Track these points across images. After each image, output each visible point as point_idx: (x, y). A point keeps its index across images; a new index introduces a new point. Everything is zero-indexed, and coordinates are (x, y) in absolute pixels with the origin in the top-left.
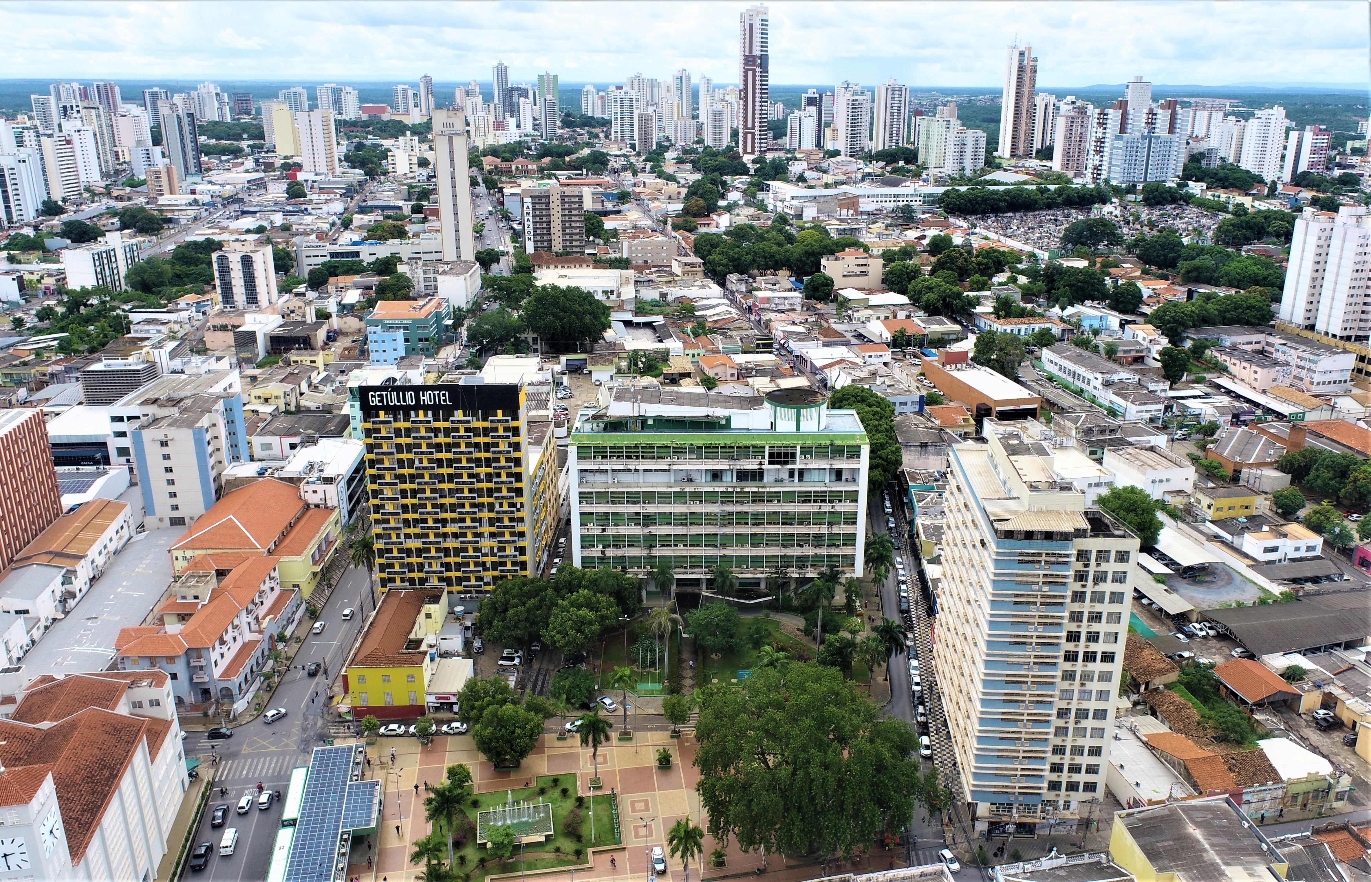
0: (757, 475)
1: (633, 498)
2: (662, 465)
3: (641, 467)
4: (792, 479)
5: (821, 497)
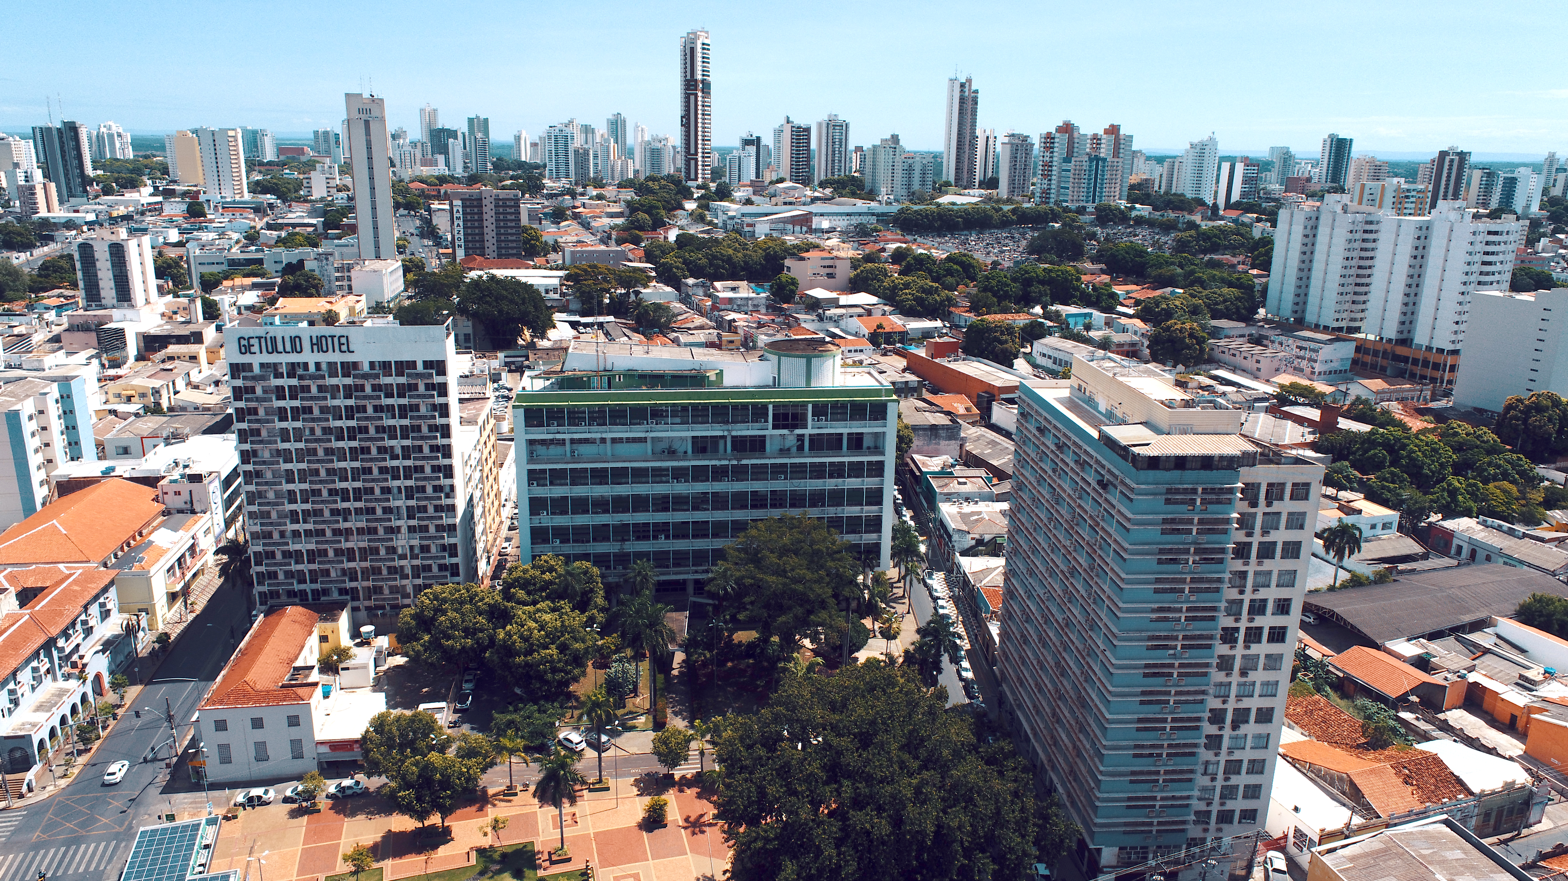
0: (757, 445)
1: (599, 476)
2: (637, 432)
3: (609, 436)
4: (800, 448)
5: (837, 471)
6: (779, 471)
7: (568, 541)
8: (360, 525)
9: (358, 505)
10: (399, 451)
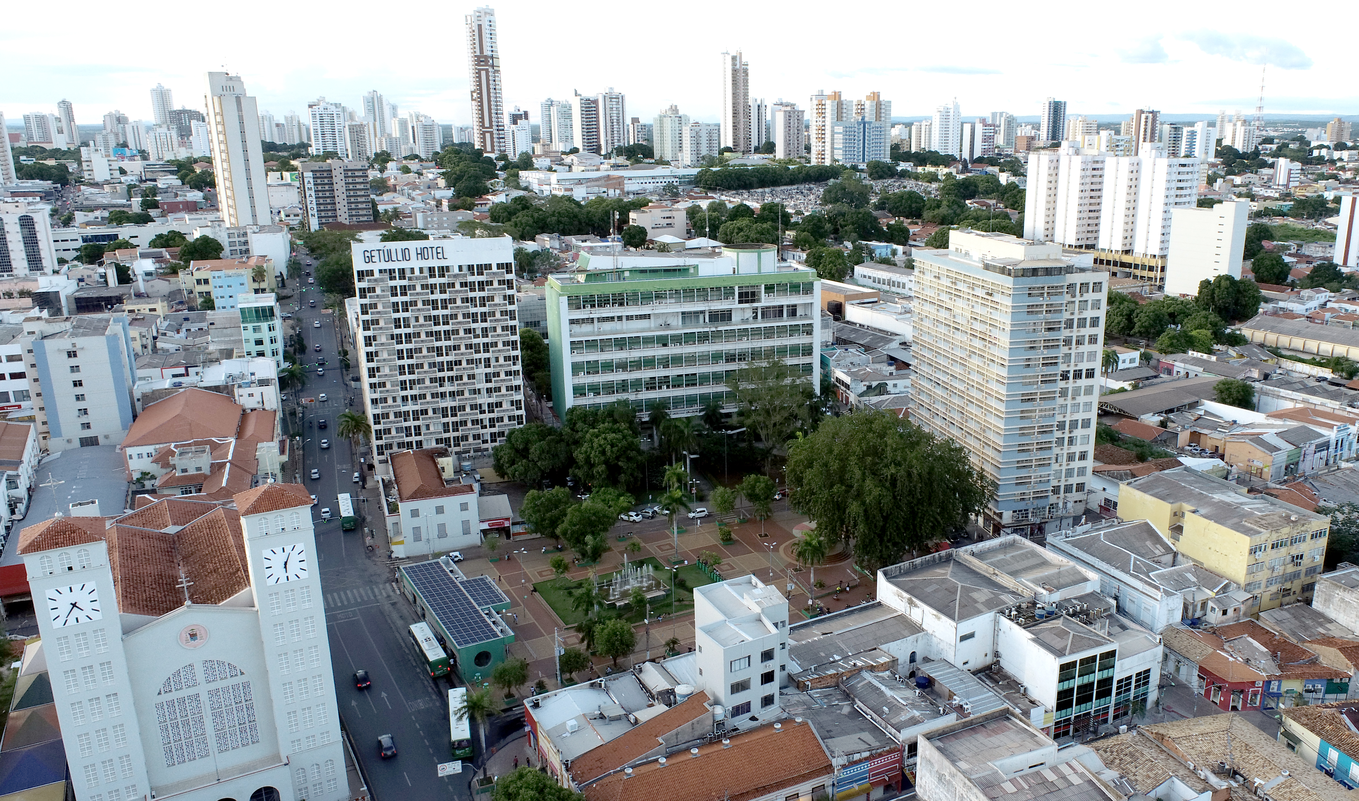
0: (726, 316)
1: (621, 344)
2: (645, 310)
3: (625, 314)
4: (755, 317)
5: (782, 330)
6: (744, 333)
7: (599, 394)
8: (452, 389)
9: (450, 374)
10: (479, 332)
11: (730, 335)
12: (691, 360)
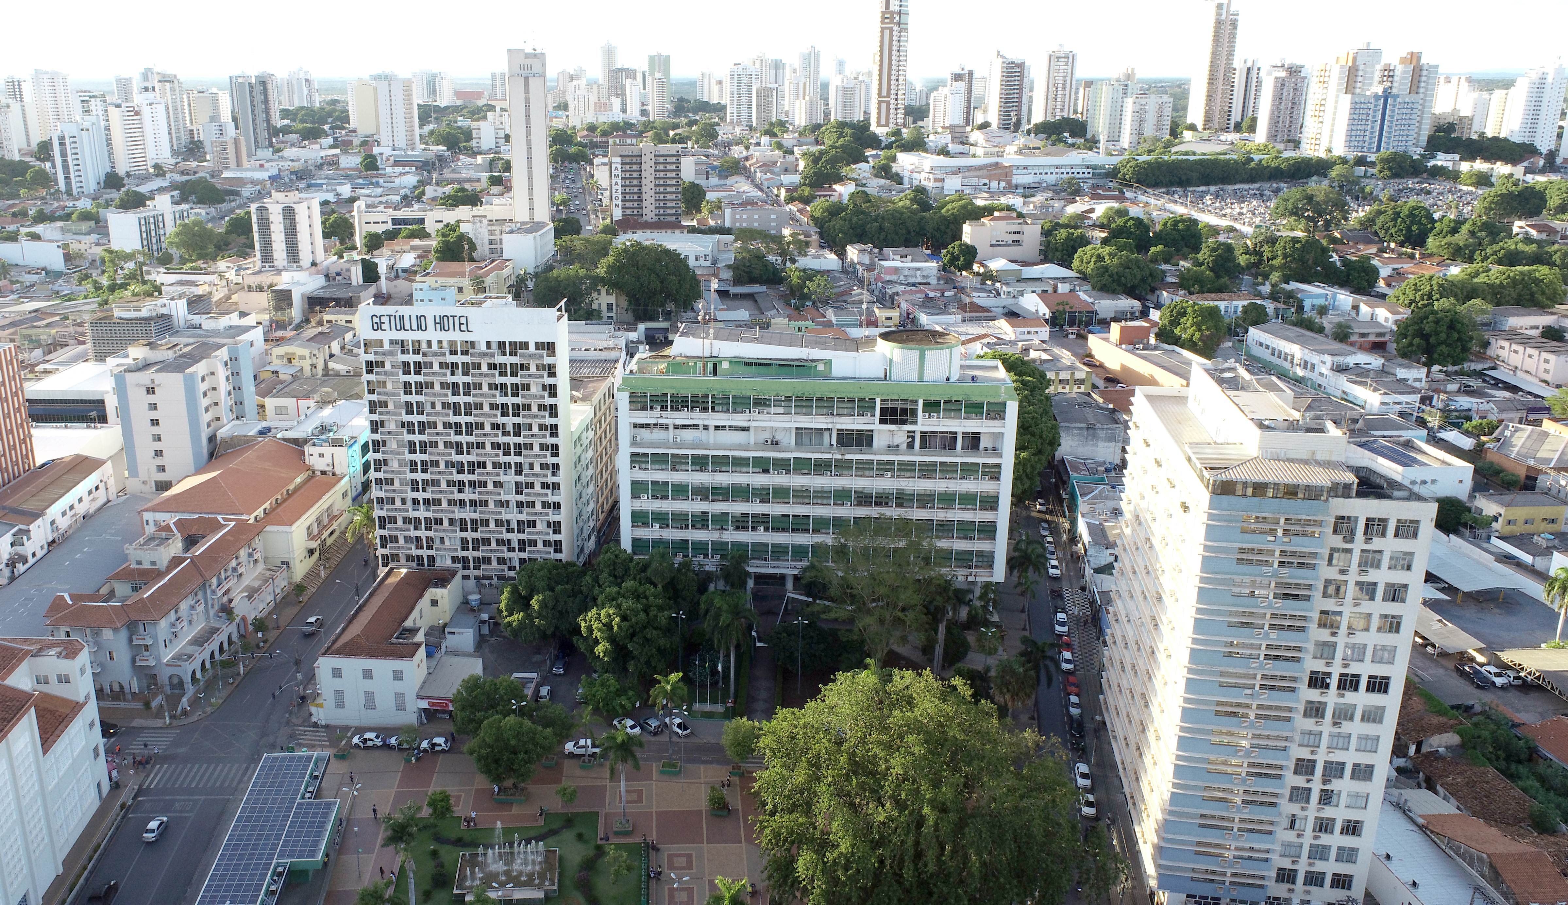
0: (864, 439)
1: (701, 463)
2: (739, 419)
3: (712, 423)
4: (911, 445)
6: (885, 467)
7: (667, 526)
8: (473, 497)
9: (472, 477)
11: (864, 468)
12: (803, 495)
